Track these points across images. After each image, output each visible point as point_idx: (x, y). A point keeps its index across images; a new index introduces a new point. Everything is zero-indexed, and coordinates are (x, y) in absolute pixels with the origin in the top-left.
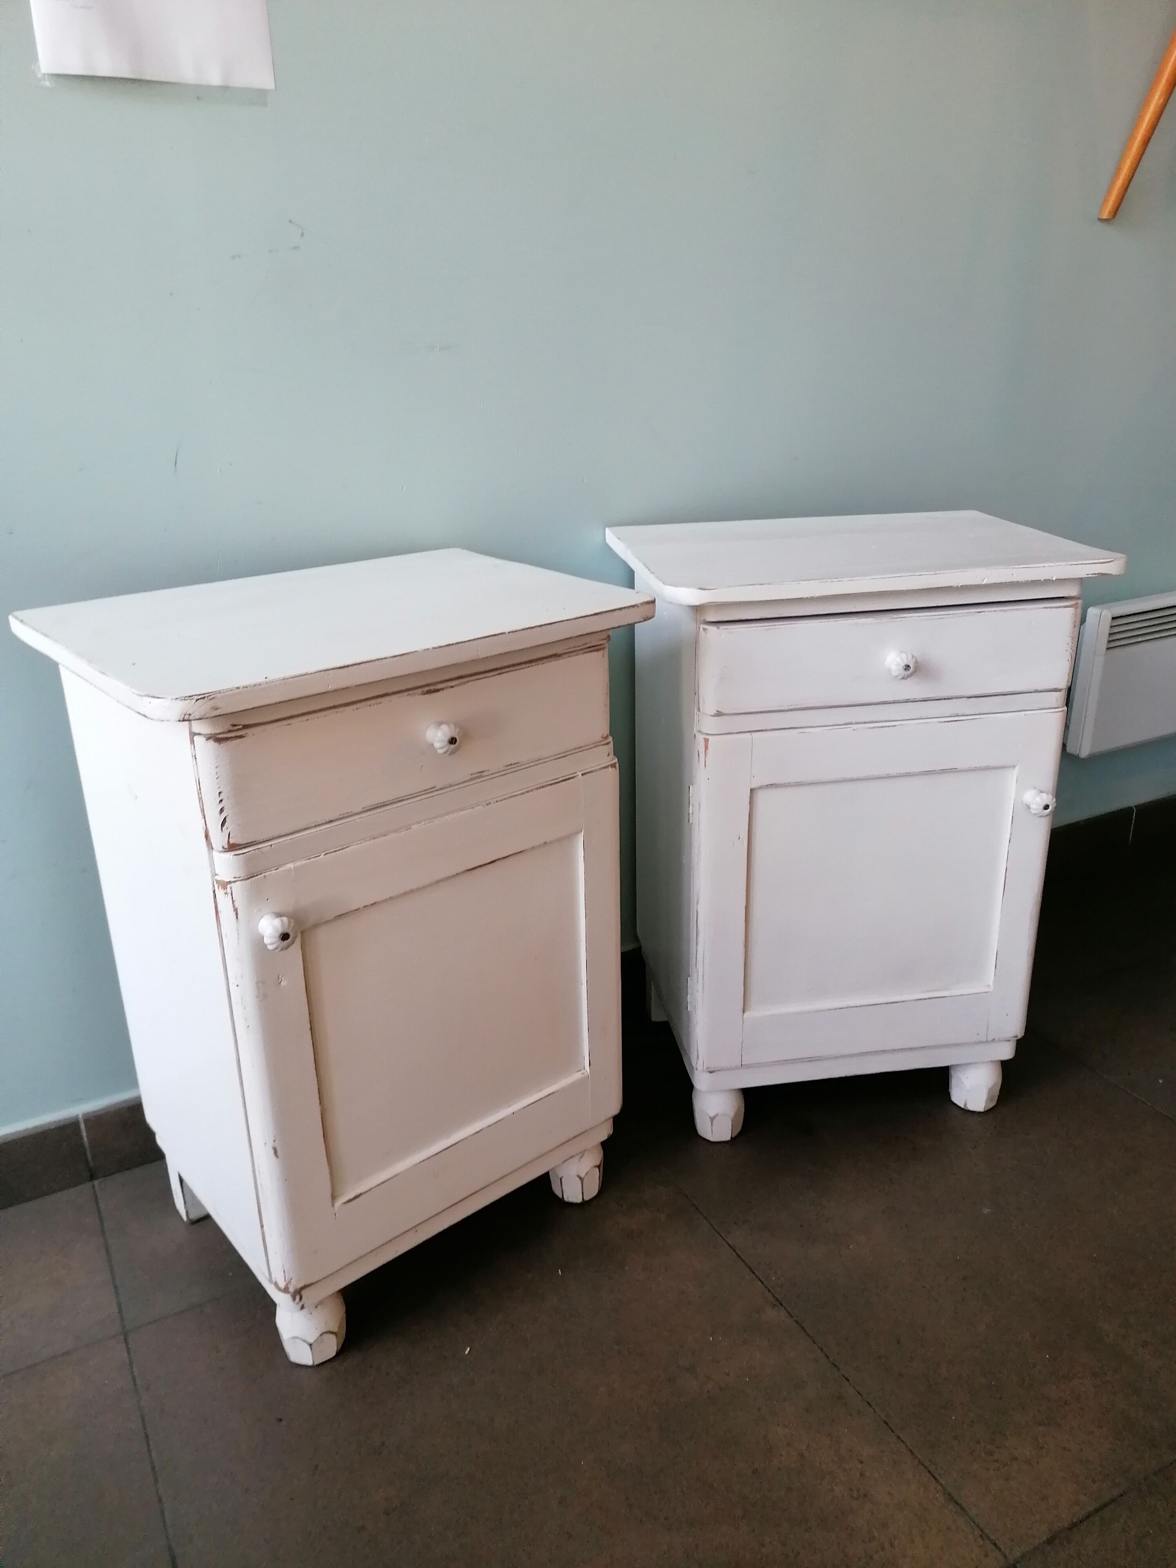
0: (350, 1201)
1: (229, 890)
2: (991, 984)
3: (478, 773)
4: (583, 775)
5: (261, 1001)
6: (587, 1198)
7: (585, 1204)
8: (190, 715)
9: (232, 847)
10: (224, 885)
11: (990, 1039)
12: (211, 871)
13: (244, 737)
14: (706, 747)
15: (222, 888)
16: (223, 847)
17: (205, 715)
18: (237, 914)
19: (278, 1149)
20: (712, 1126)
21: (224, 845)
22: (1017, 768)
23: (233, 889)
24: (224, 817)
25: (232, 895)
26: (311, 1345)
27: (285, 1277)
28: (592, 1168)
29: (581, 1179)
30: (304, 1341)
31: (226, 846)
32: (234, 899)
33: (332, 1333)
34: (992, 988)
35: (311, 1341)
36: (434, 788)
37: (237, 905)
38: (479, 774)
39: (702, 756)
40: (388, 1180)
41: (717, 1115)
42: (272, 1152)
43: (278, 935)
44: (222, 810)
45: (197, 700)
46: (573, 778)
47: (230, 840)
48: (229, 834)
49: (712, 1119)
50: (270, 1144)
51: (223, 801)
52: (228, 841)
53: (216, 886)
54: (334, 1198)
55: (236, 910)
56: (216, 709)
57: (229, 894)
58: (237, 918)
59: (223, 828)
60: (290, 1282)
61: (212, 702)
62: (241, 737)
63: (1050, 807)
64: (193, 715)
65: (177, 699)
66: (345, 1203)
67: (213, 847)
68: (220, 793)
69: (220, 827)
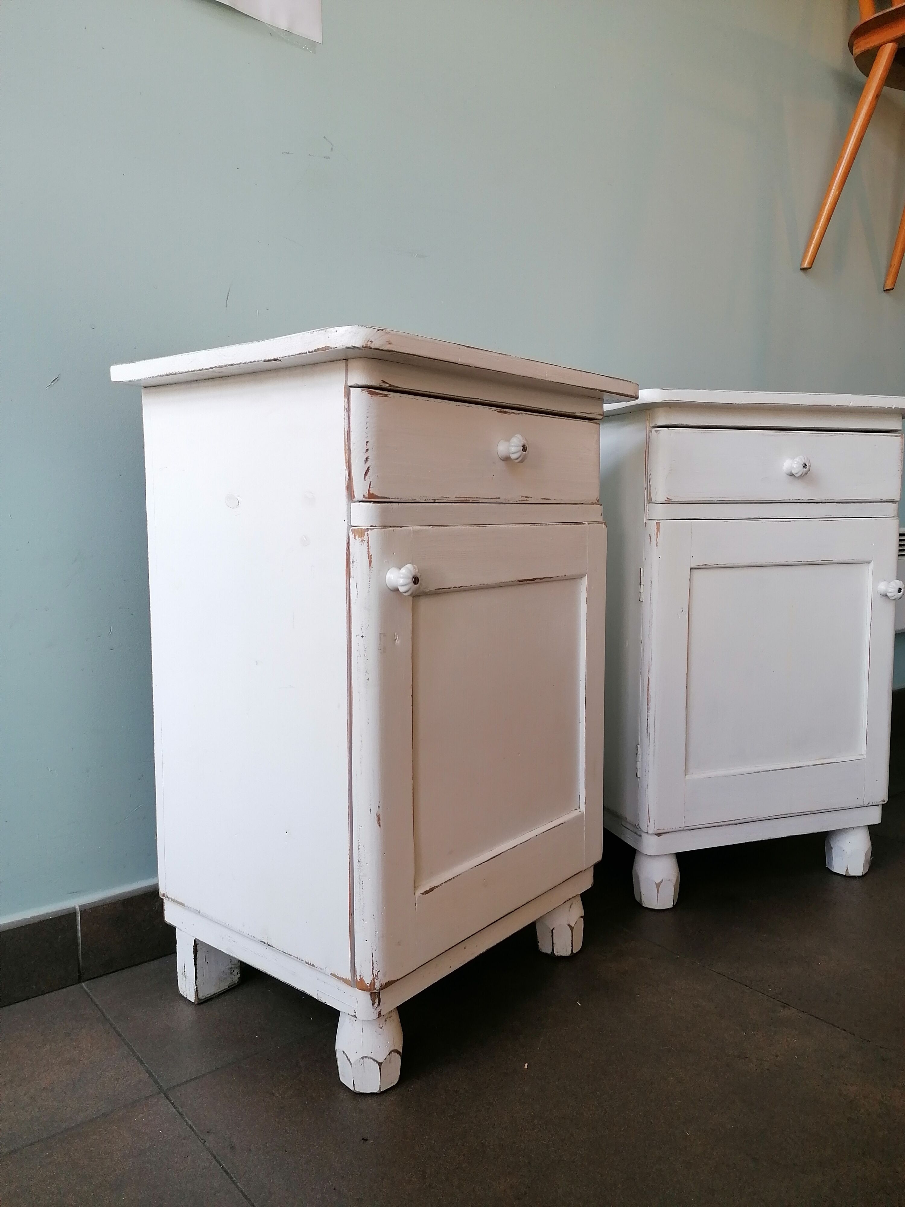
0: (426, 892)
1: (366, 536)
2: (864, 752)
3: (526, 497)
4: (588, 524)
5: (381, 653)
6: (575, 951)
7: (573, 956)
8: (372, 342)
9: (371, 498)
10: (360, 533)
11: (866, 804)
12: (348, 522)
13: (388, 397)
14: (658, 530)
15: (358, 537)
16: (364, 495)
17: (382, 345)
18: (370, 562)
19: (381, 818)
20: (658, 893)
21: (365, 494)
22: (872, 563)
23: (369, 536)
24: (368, 466)
25: (368, 543)
26: (380, 1064)
27: (373, 969)
28: (579, 918)
29: (572, 928)
30: (375, 1060)
31: (367, 496)
32: (369, 546)
33: (398, 1052)
34: (865, 756)
35: (380, 1061)
36: (499, 498)
37: (372, 552)
38: (525, 499)
39: (654, 538)
40: (453, 878)
41: (662, 881)
42: (376, 818)
43: (411, 577)
44: (367, 459)
45: (379, 330)
46: (582, 524)
47: (370, 489)
48: (370, 483)
49: (658, 885)
50: (375, 811)
51: (369, 450)
52: (369, 490)
53: (352, 536)
54: (415, 888)
55: (370, 557)
56: (390, 344)
57: (366, 541)
58: (370, 565)
59: (366, 477)
60: (377, 976)
61: (388, 335)
62: (386, 396)
63: (902, 590)
64: (374, 343)
65: (363, 326)
66: (423, 894)
67: (355, 496)
68: (367, 442)
69: (364, 475)
